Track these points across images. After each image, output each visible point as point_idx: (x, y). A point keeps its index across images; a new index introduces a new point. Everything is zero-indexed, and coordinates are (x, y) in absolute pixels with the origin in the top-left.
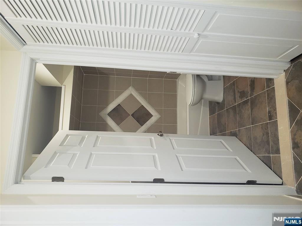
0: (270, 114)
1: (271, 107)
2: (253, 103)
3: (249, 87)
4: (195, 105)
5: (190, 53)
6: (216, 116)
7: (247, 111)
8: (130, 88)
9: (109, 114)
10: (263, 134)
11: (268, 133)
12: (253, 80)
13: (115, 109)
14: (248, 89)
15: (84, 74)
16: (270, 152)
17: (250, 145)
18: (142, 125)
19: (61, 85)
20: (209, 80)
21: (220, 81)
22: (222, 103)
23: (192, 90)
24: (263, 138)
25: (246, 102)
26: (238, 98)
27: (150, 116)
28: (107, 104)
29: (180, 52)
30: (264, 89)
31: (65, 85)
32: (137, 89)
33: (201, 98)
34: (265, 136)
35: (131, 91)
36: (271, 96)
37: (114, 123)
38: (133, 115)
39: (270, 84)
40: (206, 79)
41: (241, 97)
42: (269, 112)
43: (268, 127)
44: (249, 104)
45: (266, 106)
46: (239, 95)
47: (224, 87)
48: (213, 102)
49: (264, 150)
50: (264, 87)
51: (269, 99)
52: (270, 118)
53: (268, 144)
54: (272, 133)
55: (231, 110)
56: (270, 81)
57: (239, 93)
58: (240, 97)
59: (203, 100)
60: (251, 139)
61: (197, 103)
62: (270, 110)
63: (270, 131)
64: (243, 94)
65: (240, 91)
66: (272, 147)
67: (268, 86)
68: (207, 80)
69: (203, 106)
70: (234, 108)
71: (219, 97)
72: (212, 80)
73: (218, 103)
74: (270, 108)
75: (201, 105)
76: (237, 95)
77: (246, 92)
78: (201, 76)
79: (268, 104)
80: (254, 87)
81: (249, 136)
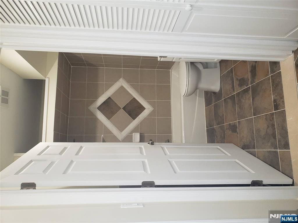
0: (275, 103)
1: (276, 94)
2: (255, 91)
3: (249, 74)
4: (189, 96)
5: (181, 32)
6: (213, 108)
7: (247, 101)
8: (121, 80)
9: (99, 108)
10: (268, 126)
11: (273, 125)
12: (254, 65)
13: (104, 103)
14: (249, 75)
15: (72, 67)
16: (277, 146)
17: (251, 138)
18: (134, 118)
19: (44, 78)
20: (204, 68)
21: (216, 68)
22: (219, 92)
23: (186, 80)
24: (268, 130)
25: (246, 91)
26: (238, 87)
27: (142, 109)
28: (97, 97)
29: (170, 32)
30: (267, 75)
31: (49, 78)
32: (128, 81)
33: (196, 88)
34: (271, 128)
35: (121, 83)
36: (277, 82)
37: (105, 117)
38: (124, 108)
39: (274, 68)
40: (200, 67)
41: (241, 85)
42: (275, 101)
43: (273, 118)
44: (250, 92)
45: (271, 94)
46: (238, 83)
47: (221, 75)
48: (209, 92)
49: (269, 144)
50: (268, 72)
51: (274, 86)
52: (276, 107)
53: (275, 137)
54: (279, 124)
55: (229, 100)
56: (275, 65)
57: (238, 80)
58: (239, 85)
59: (198, 90)
60: (253, 132)
61: (192, 94)
62: (276, 98)
63: (277, 122)
64: (242, 82)
65: (239, 78)
66: (279, 141)
67: (273, 71)
68: (202, 68)
69: (199, 97)
70: (233, 98)
71: (216, 87)
72: (207, 68)
73: (214, 93)
74: (276, 96)
75: (197, 96)
76: (236, 83)
77: (246, 80)
78: (195, 64)
79: (273, 92)
80: (256, 73)
81: (250, 129)
